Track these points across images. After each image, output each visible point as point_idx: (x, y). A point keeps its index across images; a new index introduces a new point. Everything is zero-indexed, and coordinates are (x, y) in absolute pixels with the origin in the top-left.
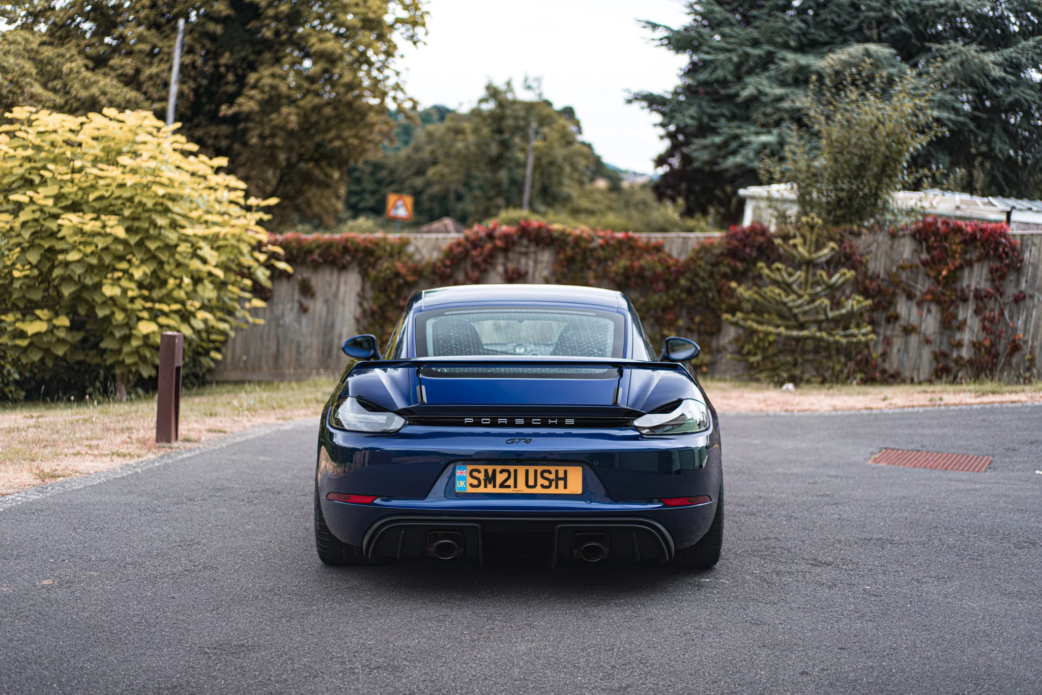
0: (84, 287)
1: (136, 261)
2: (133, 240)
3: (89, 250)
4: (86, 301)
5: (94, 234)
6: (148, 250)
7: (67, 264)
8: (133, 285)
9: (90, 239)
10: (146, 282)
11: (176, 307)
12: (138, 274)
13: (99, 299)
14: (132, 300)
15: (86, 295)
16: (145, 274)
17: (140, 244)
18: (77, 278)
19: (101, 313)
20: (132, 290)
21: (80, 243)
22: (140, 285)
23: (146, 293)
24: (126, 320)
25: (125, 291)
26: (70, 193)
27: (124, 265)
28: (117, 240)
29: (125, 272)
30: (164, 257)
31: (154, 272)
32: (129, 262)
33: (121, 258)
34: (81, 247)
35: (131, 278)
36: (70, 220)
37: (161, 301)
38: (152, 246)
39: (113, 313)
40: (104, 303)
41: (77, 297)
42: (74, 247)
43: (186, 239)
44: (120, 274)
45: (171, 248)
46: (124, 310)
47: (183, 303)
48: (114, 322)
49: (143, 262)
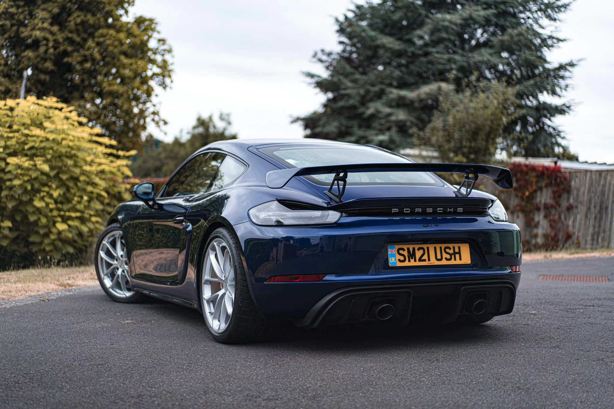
0: (21, 203)
1: (54, 186)
2: (52, 174)
3: (26, 178)
4: (21, 211)
5: (28, 169)
6: (61, 180)
7: (11, 188)
8: (52, 201)
9: (26, 172)
10: (60, 199)
11: (78, 214)
12: (55, 194)
13: (30, 209)
14: (51, 210)
15: (22, 208)
16: (60, 194)
17: (57, 176)
18: (17, 196)
19: (32, 218)
20: (51, 204)
21: (21, 174)
22: (56, 202)
23: (60, 206)
24: (47, 223)
25: (47, 204)
26: (12, 145)
27: (46, 189)
28: (43, 173)
29: (48, 193)
30: (71, 184)
31: (64, 194)
32: (50, 187)
33: (45, 185)
34: (21, 177)
35: (51, 196)
36: (12, 160)
37: (69, 211)
38: (64, 177)
39: (39, 219)
40: (34, 213)
41: (16, 209)
42: (16, 177)
43: (84, 173)
44: (45, 194)
45: (76, 179)
46: (46, 216)
47: (82, 212)
48: (40, 224)
49: (57, 187)
